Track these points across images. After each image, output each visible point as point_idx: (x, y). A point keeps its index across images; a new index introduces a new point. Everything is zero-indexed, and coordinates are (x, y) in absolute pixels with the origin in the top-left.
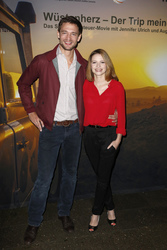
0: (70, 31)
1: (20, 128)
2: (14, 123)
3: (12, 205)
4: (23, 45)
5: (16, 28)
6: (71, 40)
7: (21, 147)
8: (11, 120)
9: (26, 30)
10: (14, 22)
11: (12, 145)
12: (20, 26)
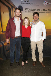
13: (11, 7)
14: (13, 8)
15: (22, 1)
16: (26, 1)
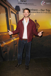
0: (26, 12)
1: (15, 39)
2: (14, 38)
3: (13, 59)
4: (17, 17)
5: (15, 13)
6: (27, 14)
7: (16, 44)
8: (13, 37)
9: (18, 13)
10: (15, 11)
11: (13, 44)
12: (16, 12)
13: (7, 7)
14: (10, 8)
15: (19, 1)
16: (23, 1)
